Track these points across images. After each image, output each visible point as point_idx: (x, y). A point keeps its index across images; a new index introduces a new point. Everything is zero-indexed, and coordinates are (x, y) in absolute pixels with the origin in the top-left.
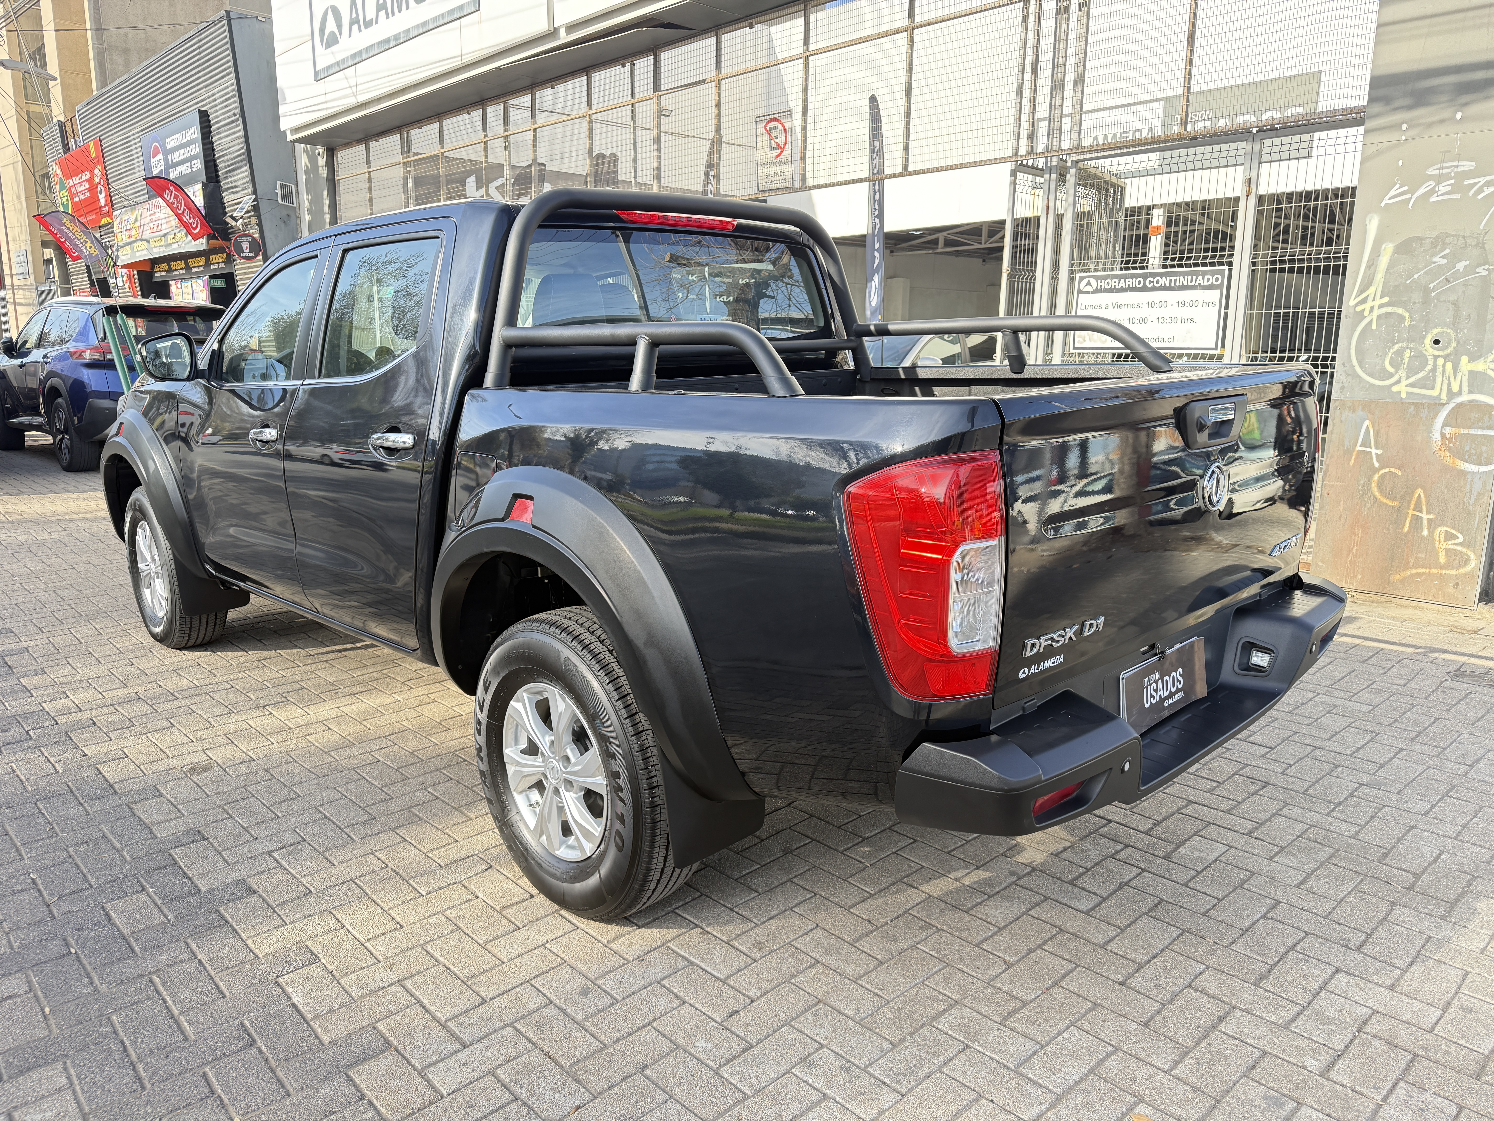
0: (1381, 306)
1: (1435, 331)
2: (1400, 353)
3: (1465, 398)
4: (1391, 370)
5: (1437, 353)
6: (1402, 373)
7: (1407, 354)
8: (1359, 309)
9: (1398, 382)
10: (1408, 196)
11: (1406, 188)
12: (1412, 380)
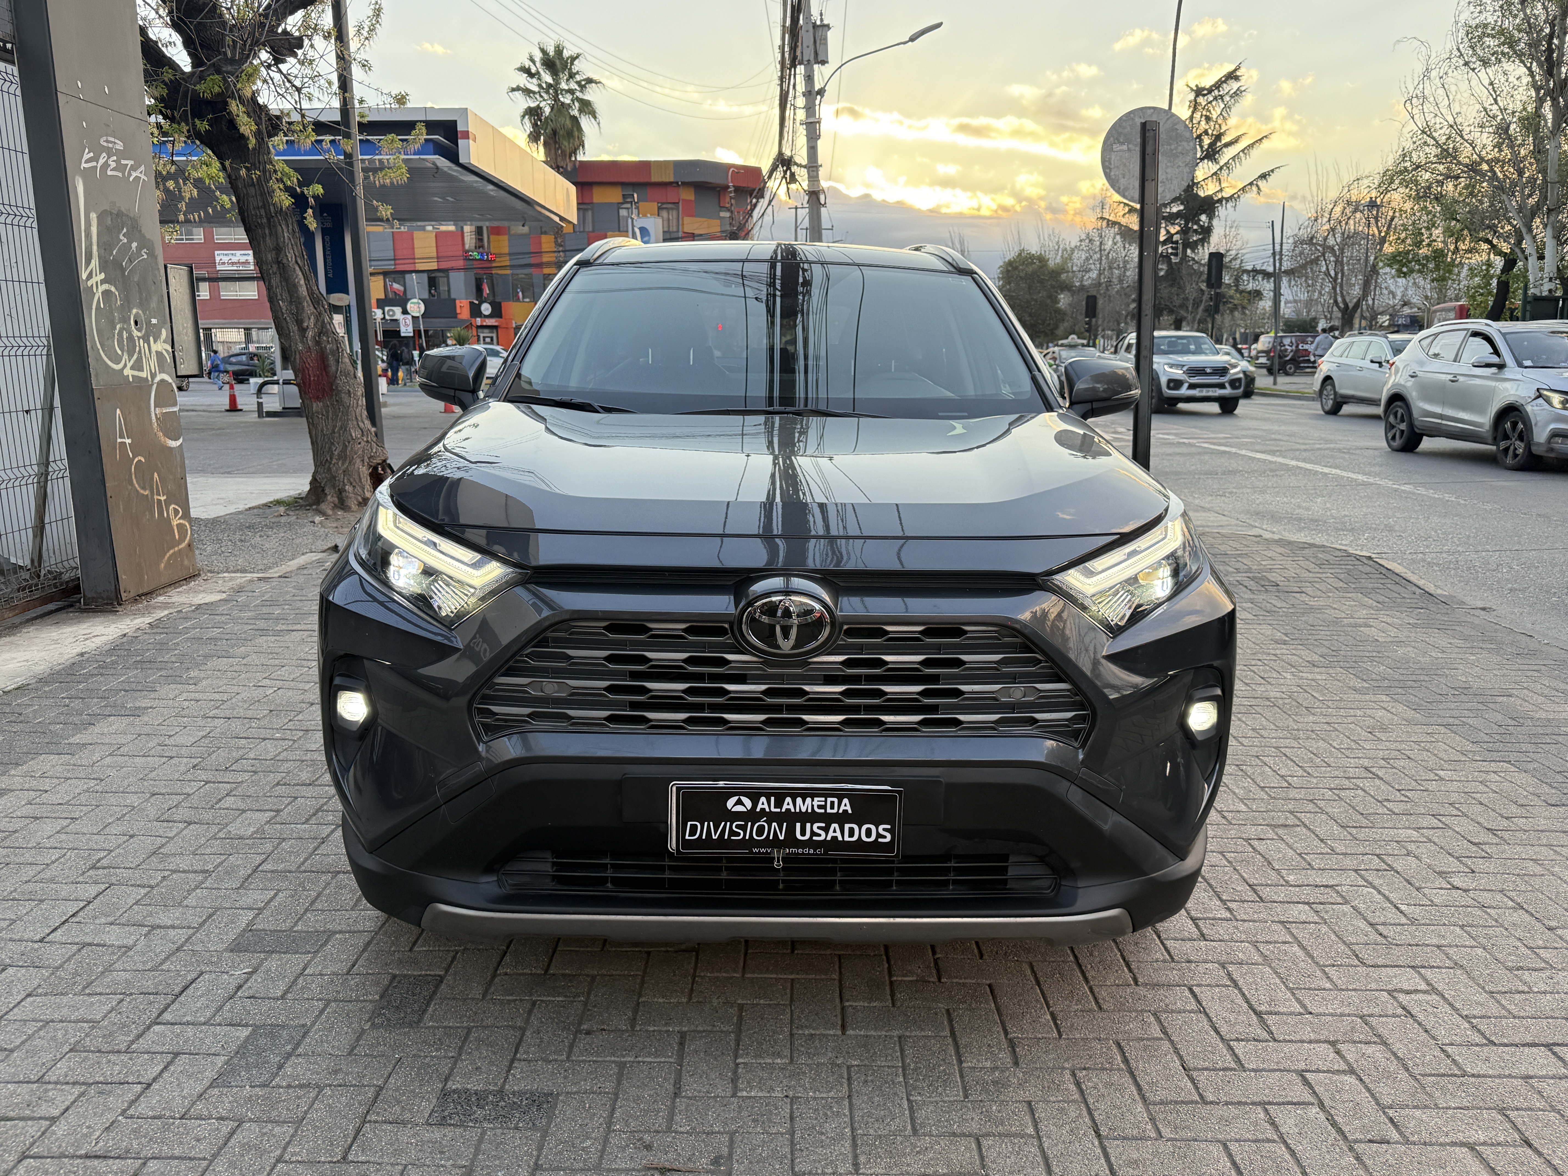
0: (103, 282)
1: (134, 311)
2: (120, 334)
3: (158, 378)
4: (120, 352)
5: (139, 334)
6: (126, 356)
7: (125, 335)
8: (89, 283)
9: (125, 365)
10: (94, 164)
11: (92, 154)
12: (132, 362)
